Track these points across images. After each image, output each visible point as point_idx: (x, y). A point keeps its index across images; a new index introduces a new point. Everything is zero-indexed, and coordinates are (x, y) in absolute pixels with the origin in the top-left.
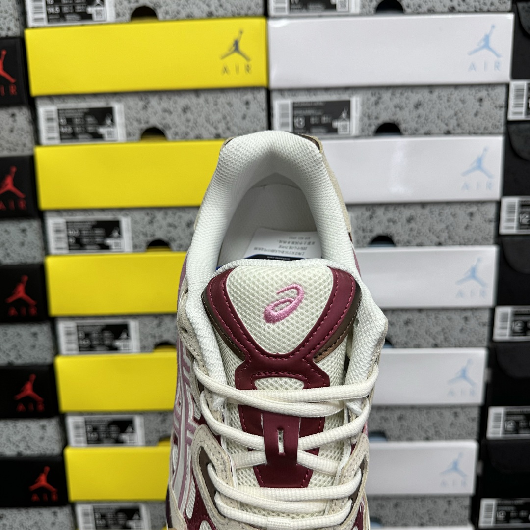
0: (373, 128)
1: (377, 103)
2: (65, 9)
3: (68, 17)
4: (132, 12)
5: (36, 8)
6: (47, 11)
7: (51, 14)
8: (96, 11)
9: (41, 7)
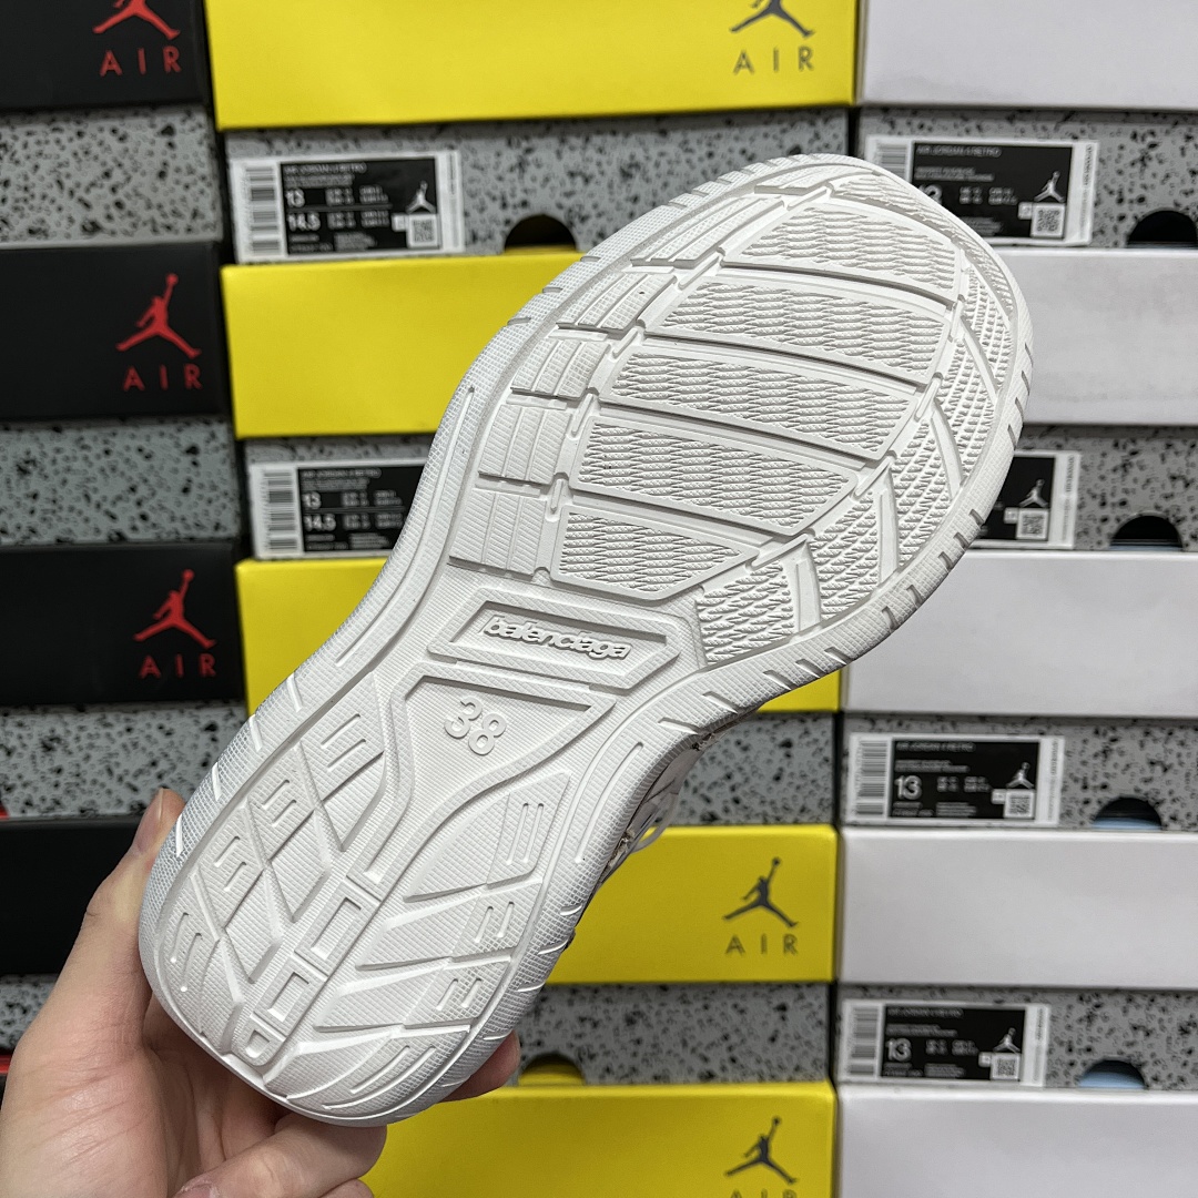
0: (1112, 527)
1: (1125, 466)
2: (335, 221)
3: (342, 240)
4: (508, 229)
5: (257, 216)
6: (287, 223)
7: (299, 231)
8: (415, 223)
9: (273, 215)
